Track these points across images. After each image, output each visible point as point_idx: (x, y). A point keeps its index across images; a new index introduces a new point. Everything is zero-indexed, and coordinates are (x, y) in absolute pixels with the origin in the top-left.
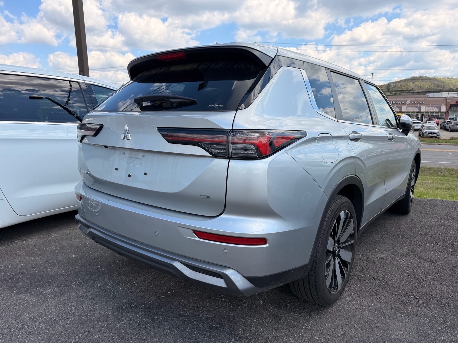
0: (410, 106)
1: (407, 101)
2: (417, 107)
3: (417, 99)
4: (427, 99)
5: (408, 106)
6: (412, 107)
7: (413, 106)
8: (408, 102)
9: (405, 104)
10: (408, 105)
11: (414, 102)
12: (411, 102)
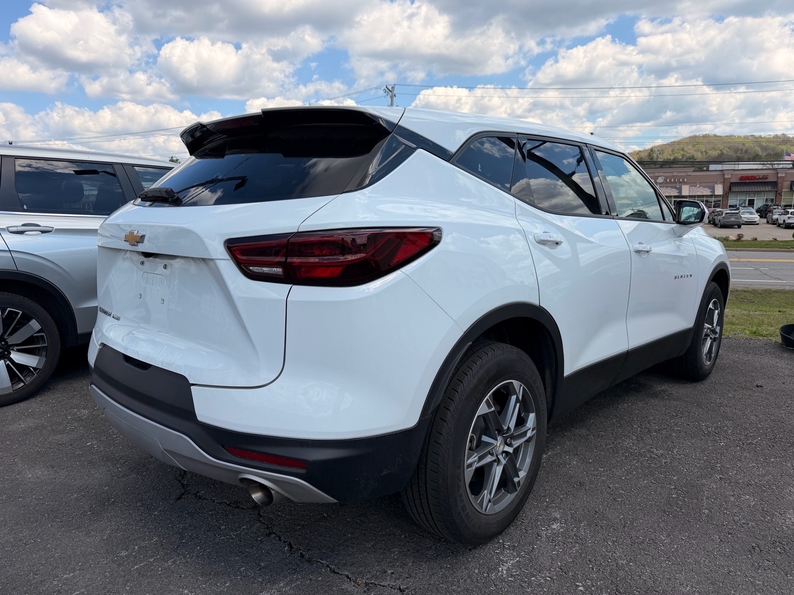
0: (663, 187)
1: (659, 178)
2: (676, 188)
3: (675, 174)
4: (691, 174)
6: (667, 187)
8: (661, 180)
10: (661, 185)
11: (670, 180)
12: (665, 180)
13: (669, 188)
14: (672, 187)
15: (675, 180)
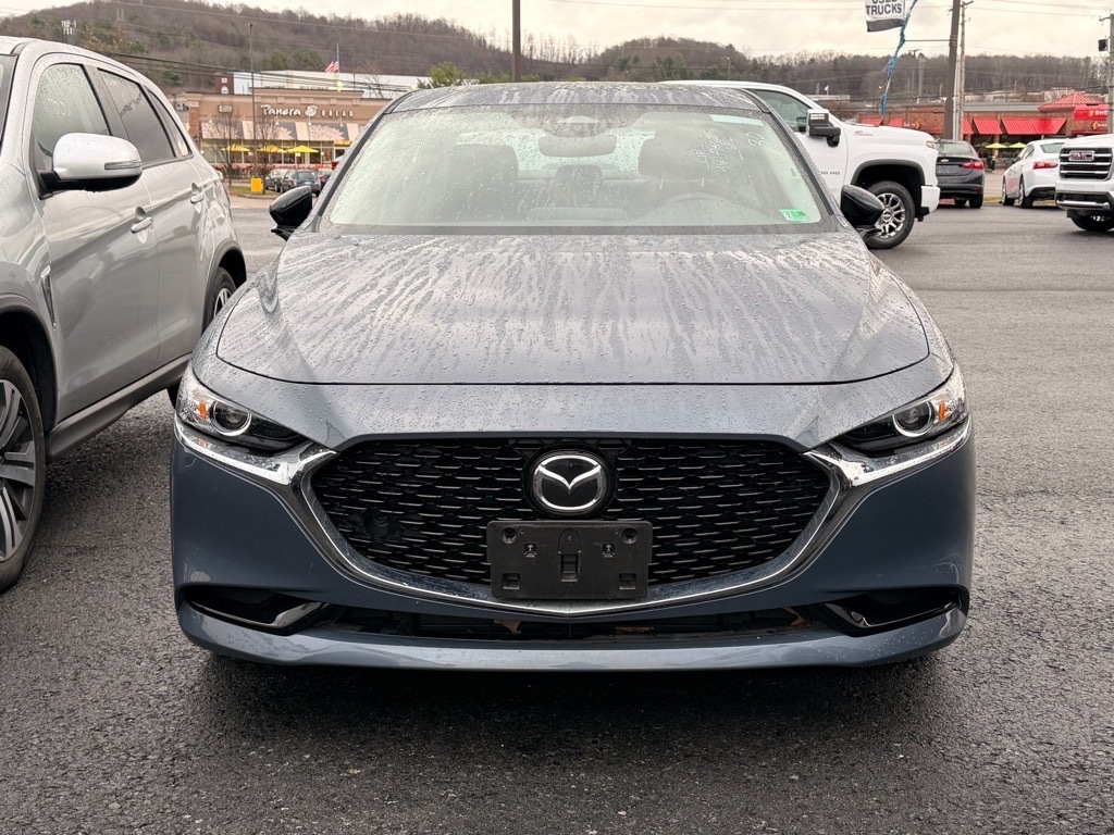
0: (317, 124)
1: (309, 108)
2: (338, 127)
3: (334, 102)
4: (358, 103)
5: (313, 124)
6: (323, 125)
7: (326, 125)
8: (311, 112)
9: (302, 117)
10: (314, 121)
11: (327, 113)
12: (319, 112)
13: (326, 128)
14: (332, 126)
15: (334, 113)
